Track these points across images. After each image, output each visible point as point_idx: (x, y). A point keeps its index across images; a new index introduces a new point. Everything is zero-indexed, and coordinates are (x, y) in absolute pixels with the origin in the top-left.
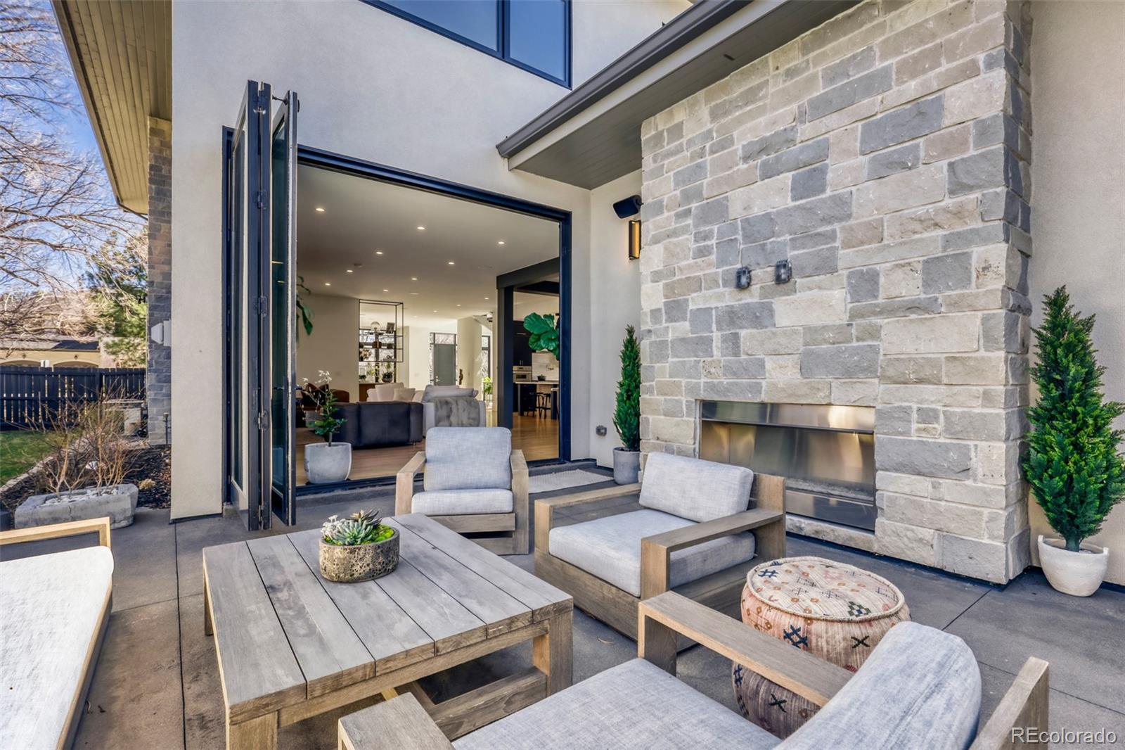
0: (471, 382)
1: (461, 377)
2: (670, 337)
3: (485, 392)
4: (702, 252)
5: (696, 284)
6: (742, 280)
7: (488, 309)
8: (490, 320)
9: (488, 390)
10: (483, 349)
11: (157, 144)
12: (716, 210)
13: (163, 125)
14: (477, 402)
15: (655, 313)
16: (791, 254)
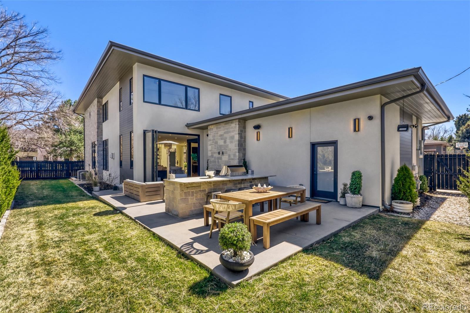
0: (180, 165)
1: (178, 163)
2: (212, 160)
3: (185, 167)
4: (215, 148)
5: (215, 153)
6: (219, 153)
7: (186, 144)
8: (186, 146)
9: (185, 166)
10: (184, 153)
11: (99, 105)
12: (216, 143)
13: (101, 100)
14: (182, 170)
15: (210, 156)
16: (224, 151)
